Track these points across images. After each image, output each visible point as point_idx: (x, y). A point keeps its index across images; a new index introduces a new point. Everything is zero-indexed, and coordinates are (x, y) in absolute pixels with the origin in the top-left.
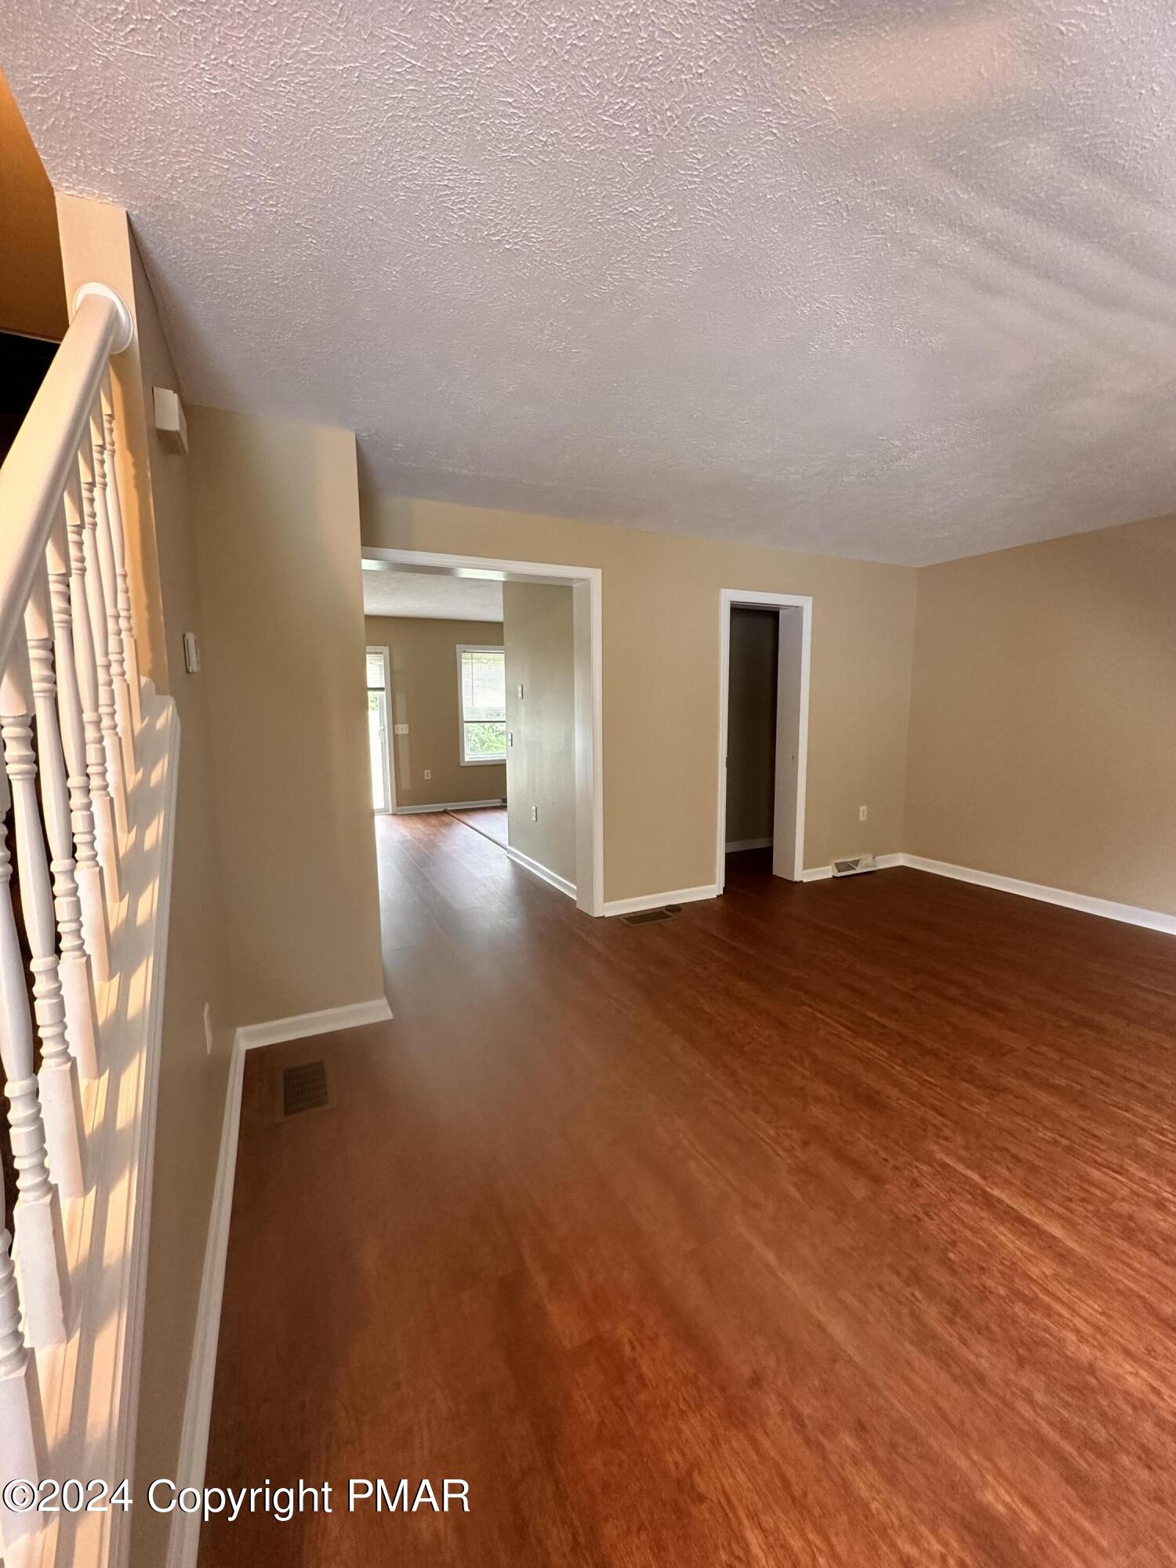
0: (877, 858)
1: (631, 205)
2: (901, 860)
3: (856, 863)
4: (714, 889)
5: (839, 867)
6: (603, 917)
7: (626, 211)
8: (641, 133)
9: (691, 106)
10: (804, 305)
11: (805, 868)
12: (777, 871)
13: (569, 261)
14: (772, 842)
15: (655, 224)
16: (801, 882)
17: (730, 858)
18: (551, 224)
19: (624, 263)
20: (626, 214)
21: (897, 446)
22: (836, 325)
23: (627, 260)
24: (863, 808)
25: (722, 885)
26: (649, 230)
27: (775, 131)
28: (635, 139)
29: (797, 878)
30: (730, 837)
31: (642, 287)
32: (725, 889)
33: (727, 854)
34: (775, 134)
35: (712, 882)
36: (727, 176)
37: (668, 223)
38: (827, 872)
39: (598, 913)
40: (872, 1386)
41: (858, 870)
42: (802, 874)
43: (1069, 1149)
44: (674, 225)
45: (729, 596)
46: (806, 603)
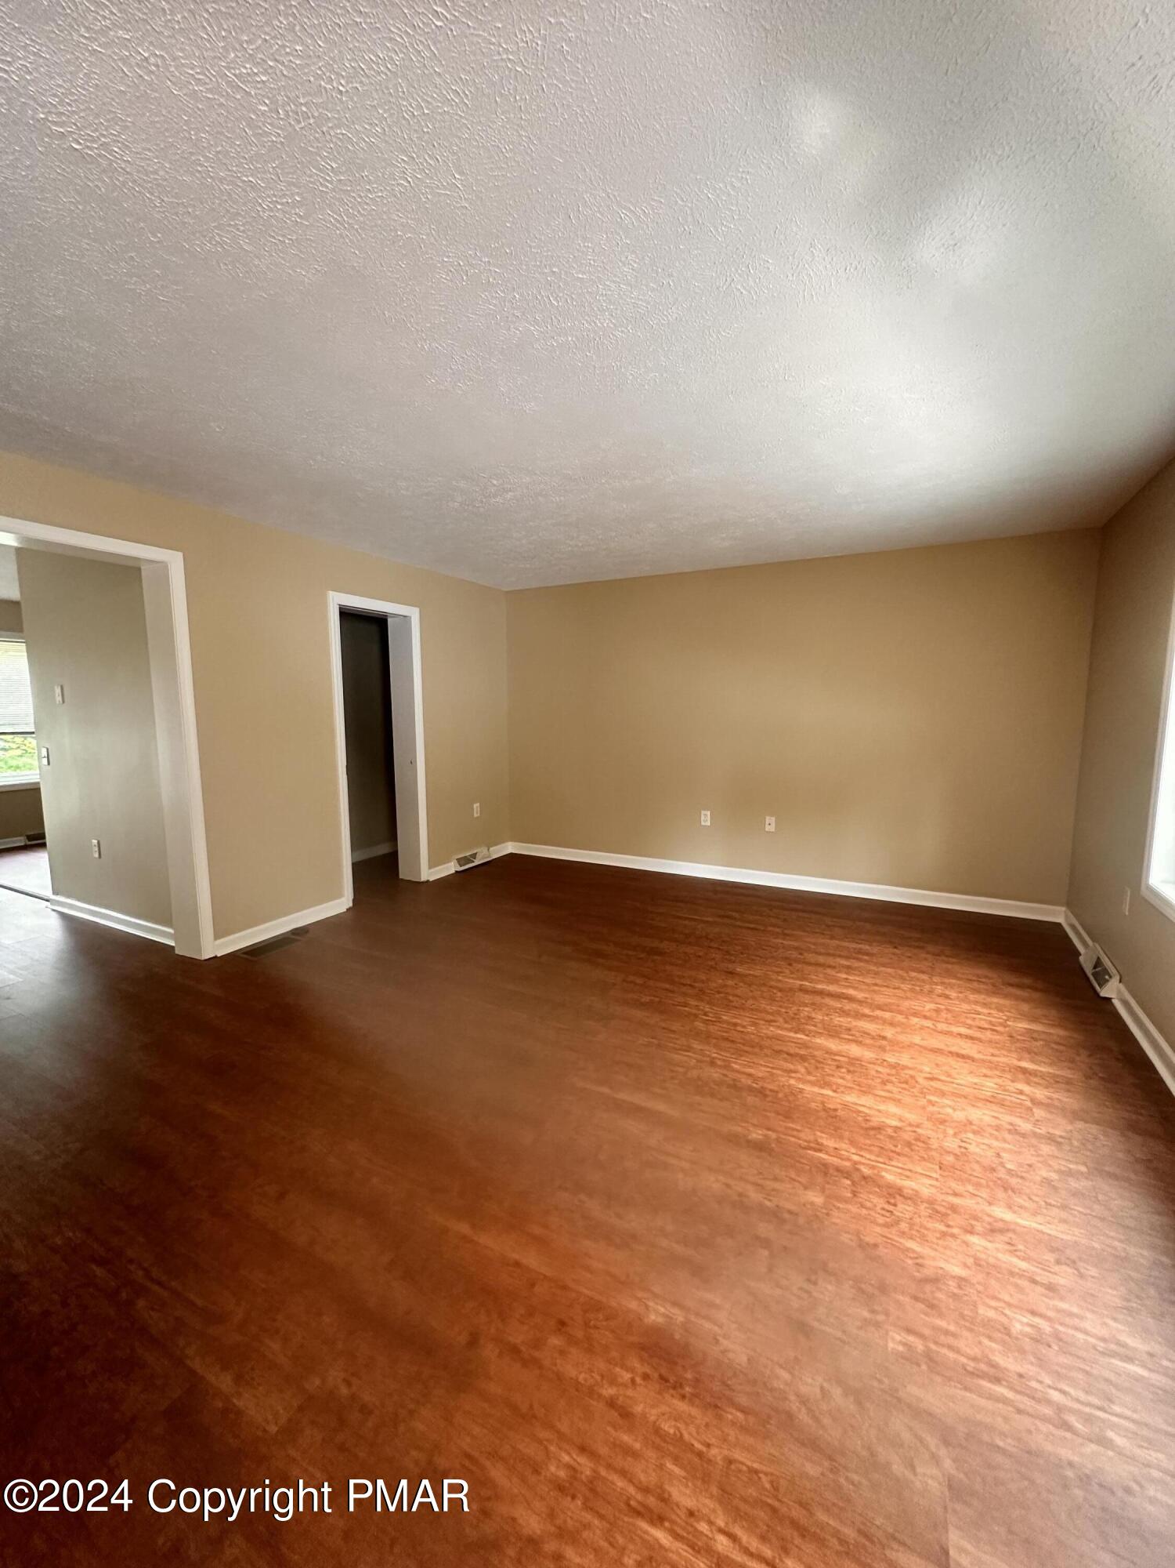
0: (491, 849)
1: (252, 175)
2: (510, 848)
3: (474, 856)
4: (342, 903)
5: (461, 862)
6: (216, 957)
7: (245, 178)
8: (271, 111)
9: (329, 115)
10: (425, 340)
11: (430, 867)
12: (404, 873)
13: (165, 199)
14: (396, 845)
15: (279, 207)
16: (428, 881)
17: (357, 867)
18: (144, 149)
19: (238, 229)
20: (245, 181)
21: (495, 485)
22: (451, 368)
23: (242, 228)
24: (476, 806)
25: (351, 897)
26: (271, 210)
27: (409, 179)
28: (263, 113)
29: (424, 878)
30: (355, 846)
31: (256, 262)
32: (354, 900)
33: (353, 864)
34: (409, 182)
35: (340, 896)
36: (361, 197)
37: (293, 212)
38: (450, 868)
39: (207, 953)
40: (565, 1288)
41: (477, 862)
42: (429, 872)
43: (659, 1046)
44: (300, 217)
45: (337, 599)
46: (414, 614)
